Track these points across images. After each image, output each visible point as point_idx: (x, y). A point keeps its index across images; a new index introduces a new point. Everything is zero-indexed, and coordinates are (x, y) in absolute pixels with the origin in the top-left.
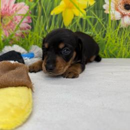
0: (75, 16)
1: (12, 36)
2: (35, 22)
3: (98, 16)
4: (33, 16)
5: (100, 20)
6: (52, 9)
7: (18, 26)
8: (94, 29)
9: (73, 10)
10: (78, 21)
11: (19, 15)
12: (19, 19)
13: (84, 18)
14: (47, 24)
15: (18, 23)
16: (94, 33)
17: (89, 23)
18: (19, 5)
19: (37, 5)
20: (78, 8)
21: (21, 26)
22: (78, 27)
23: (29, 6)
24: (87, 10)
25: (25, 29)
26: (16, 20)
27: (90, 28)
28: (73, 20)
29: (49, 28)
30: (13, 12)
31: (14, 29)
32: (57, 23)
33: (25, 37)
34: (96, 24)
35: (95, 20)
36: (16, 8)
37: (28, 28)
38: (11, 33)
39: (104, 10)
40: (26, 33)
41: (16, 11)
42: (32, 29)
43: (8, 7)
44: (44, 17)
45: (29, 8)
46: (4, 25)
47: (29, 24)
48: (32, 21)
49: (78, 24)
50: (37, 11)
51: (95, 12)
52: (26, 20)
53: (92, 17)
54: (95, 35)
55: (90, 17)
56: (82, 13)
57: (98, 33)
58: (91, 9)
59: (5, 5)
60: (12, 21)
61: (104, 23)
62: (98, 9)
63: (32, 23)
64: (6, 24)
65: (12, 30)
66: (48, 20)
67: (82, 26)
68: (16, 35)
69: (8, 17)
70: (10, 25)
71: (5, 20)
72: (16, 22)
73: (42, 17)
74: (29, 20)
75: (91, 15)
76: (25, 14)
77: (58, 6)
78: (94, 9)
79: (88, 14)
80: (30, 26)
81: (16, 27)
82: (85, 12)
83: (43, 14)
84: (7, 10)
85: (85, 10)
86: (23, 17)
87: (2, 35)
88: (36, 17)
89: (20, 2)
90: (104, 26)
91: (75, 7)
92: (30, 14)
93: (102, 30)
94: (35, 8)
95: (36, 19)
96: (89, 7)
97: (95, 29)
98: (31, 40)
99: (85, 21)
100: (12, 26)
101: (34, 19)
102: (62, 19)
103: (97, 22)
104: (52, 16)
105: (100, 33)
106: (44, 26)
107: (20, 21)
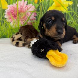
3: (75, 11)
4: (37, 12)
5: (75, 13)
6: (48, 8)
7: (29, 18)
8: (72, 19)
9: (61, 8)
11: (29, 12)
12: (29, 14)
13: (67, 13)
15: (29, 17)
16: (72, 21)
17: (70, 15)
18: (29, 6)
19: (39, 5)
21: (30, 18)
23: (35, 6)
24: (68, 8)
25: (33, 20)
26: (27, 15)
27: (70, 18)
30: (26, 10)
31: (27, 20)
33: (33, 24)
34: (74, 16)
35: (73, 14)
36: (28, 8)
37: (35, 19)
38: (25, 23)
40: (33, 22)
41: (27, 9)
42: (37, 20)
43: (23, 7)
45: (35, 8)
46: (20, 18)
47: (35, 17)
48: (37, 15)
50: (39, 9)
51: (73, 9)
52: (33, 14)
53: (72, 12)
54: (73, 22)
57: (75, 21)
59: (21, 6)
60: (25, 16)
62: (74, 7)
63: (37, 16)
64: (22, 18)
65: (26, 21)
69: (23, 13)
70: (24, 18)
71: (21, 15)
72: (28, 16)
73: (42, 12)
74: (35, 14)
75: (71, 11)
76: (33, 11)
77: (52, 6)
78: (72, 7)
79: (69, 10)
81: (28, 19)
82: (67, 9)
84: (22, 9)
85: (67, 7)
86: (32, 13)
87: (19, 24)
88: (39, 12)
89: (29, 4)
92: (35, 11)
94: (39, 8)
95: (39, 14)
96: (69, 6)
98: (36, 26)
99: (67, 14)
100: (25, 19)
101: (38, 14)
105: (76, 21)
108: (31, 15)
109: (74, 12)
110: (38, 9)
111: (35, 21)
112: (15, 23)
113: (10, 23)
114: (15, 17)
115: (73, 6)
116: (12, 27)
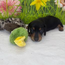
0: (41, 6)
1: (13, 15)
2: (23, 9)
4: (22, 6)
5: (53, 8)
7: (16, 11)
9: (41, 3)
10: (42, 8)
11: (16, 6)
13: (45, 7)
14: (29, 10)
16: (50, 14)
17: (48, 9)
20: (43, 2)
21: (17, 10)
22: (42, 11)
23: (20, 1)
25: (19, 12)
27: (48, 11)
28: (40, 8)
29: (30, 11)
32: (33, 9)
33: (19, 15)
36: (14, 3)
38: (12, 14)
39: (55, 3)
42: (22, 12)
43: (11, 2)
44: (27, 7)
45: (20, 3)
46: (9, 10)
47: (21, 9)
49: (43, 10)
51: (50, 4)
52: (19, 8)
53: (49, 6)
55: (48, 6)
56: (45, 4)
57: (52, 14)
58: (49, 3)
59: (9, 1)
61: (55, 9)
62: (52, 2)
65: (13, 12)
66: (29, 8)
67: (44, 11)
68: (15, 14)
69: (11, 7)
71: (9, 8)
72: (15, 9)
76: (19, 5)
79: (47, 5)
80: (21, 10)
81: (14, 11)
83: (26, 5)
85: (46, 3)
86: (18, 6)
87: (8, 15)
90: (54, 10)
91: (41, 2)
93: (54, 12)
94: (23, 2)
95: (24, 7)
97: (50, 12)
98: (22, 17)
100: (13, 11)
102: (35, 8)
103: (51, 9)
104: (31, 6)
106: (27, 10)
107: (16, 8)
108: (17, 8)
109: (51, 6)
110: (23, 4)
111: (21, 12)
112: (5, 14)
113: (2, 13)
114: (5, 9)
115: (50, 1)
116: (2, 17)
